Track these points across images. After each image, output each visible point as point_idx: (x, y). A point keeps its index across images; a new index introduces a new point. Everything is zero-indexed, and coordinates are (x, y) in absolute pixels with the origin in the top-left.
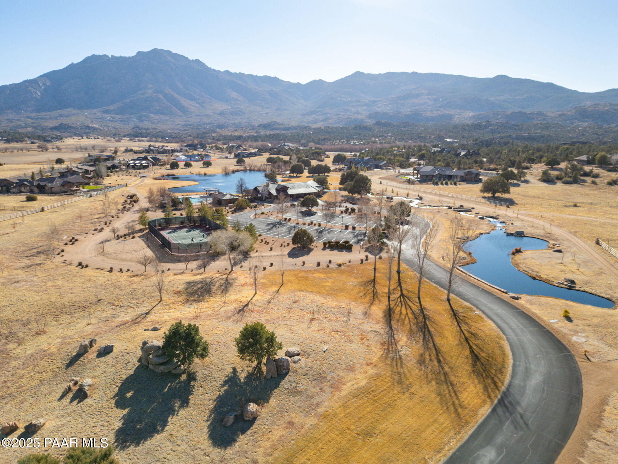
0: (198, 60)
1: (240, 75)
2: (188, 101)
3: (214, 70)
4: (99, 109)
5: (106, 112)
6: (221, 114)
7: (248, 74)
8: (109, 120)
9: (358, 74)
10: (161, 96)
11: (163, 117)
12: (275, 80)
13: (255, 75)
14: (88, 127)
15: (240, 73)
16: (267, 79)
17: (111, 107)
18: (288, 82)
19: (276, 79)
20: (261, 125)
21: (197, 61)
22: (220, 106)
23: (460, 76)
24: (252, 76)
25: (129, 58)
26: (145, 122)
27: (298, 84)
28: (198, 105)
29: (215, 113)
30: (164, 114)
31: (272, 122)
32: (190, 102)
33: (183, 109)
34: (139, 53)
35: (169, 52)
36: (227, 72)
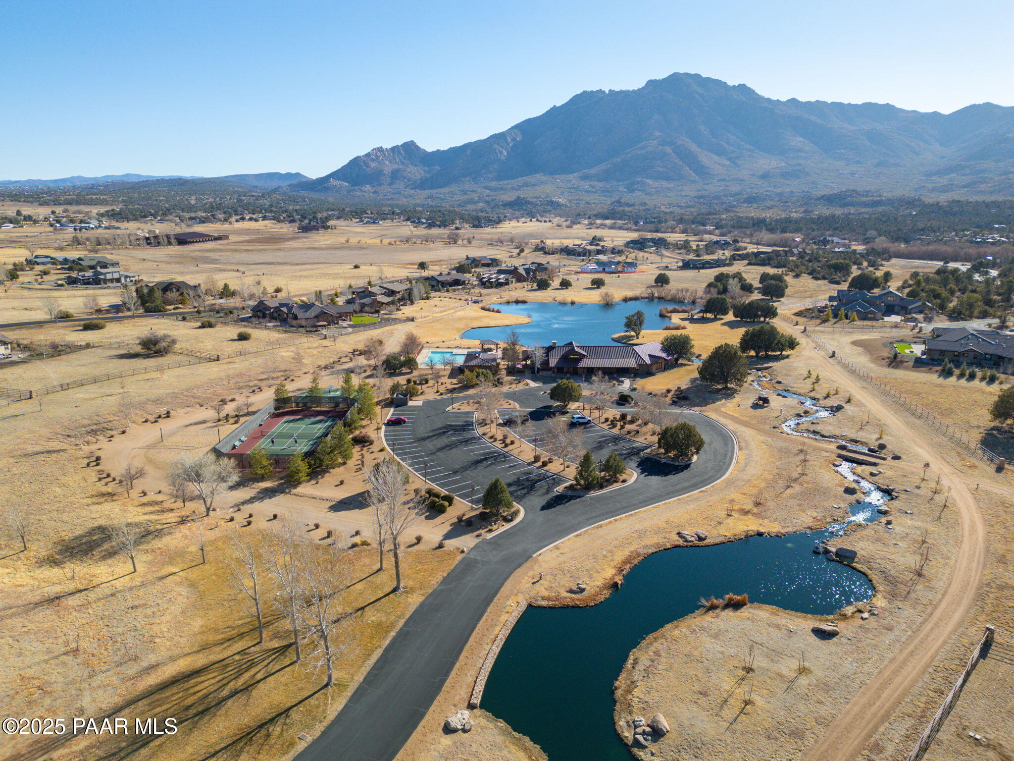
0: (744, 85)
1: (817, 107)
2: (712, 155)
3: (769, 100)
4: (576, 174)
5: (585, 178)
6: (765, 176)
8: (586, 191)
10: (668, 150)
11: (665, 184)
12: (887, 110)
13: (846, 102)
14: (551, 203)
15: (817, 101)
16: (870, 109)
17: (593, 171)
18: (914, 111)
19: (889, 108)
20: (823, 196)
21: (743, 88)
22: (768, 163)
24: (840, 105)
25: (634, 91)
26: (637, 193)
27: (935, 114)
28: (728, 163)
29: (753, 175)
30: (668, 179)
31: (848, 190)
32: (716, 158)
33: (702, 171)
34: (650, 83)
35: (697, 77)
36: (793, 101)
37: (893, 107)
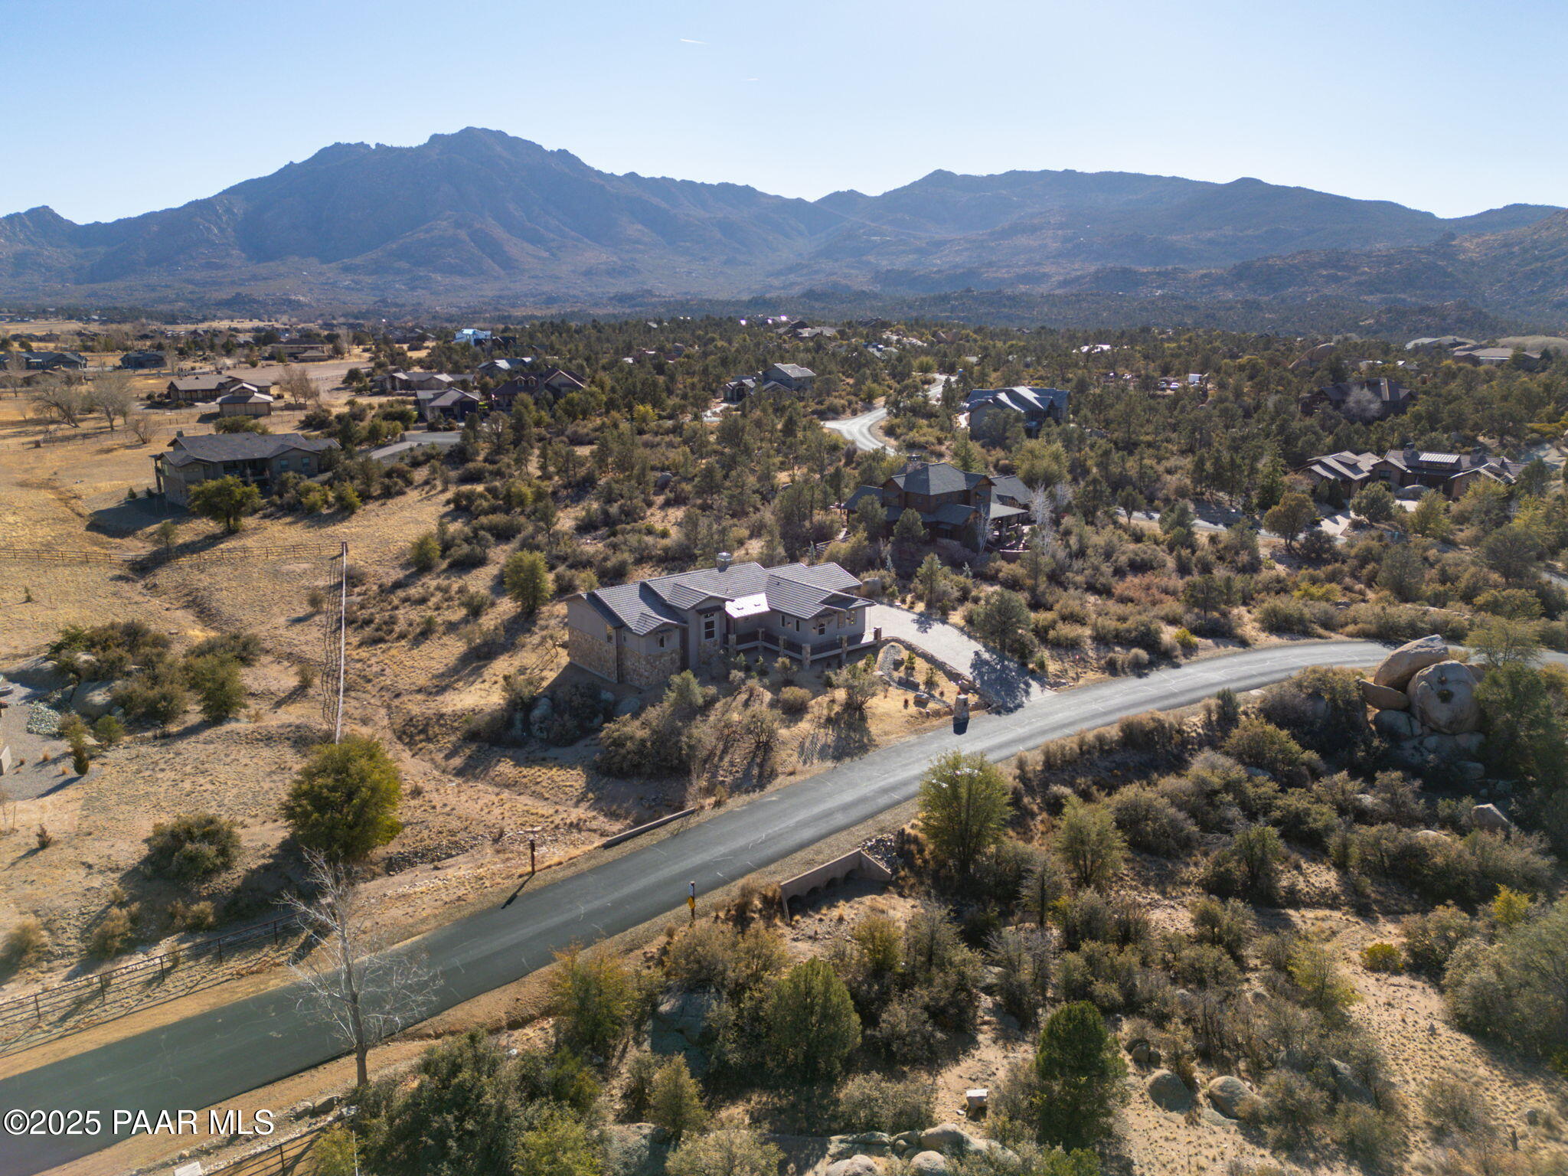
0: (565, 151)
1: (664, 185)
2: (525, 245)
3: (599, 173)
4: (333, 265)
5: (347, 269)
6: (588, 273)
7: (683, 181)
8: (348, 288)
9: (940, 178)
10: (463, 234)
11: (459, 281)
12: (747, 194)
13: (699, 181)
15: (663, 178)
16: (727, 191)
17: (358, 260)
18: (778, 197)
19: (748, 191)
21: (563, 154)
22: (597, 256)
24: (691, 184)
25: (410, 149)
26: (420, 292)
27: (800, 202)
28: (546, 254)
29: (573, 272)
30: (462, 273)
32: (529, 248)
33: (508, 264)
34: (435, 138)
35: (500, 135)
36: (632, 176)
37: (754, 190)
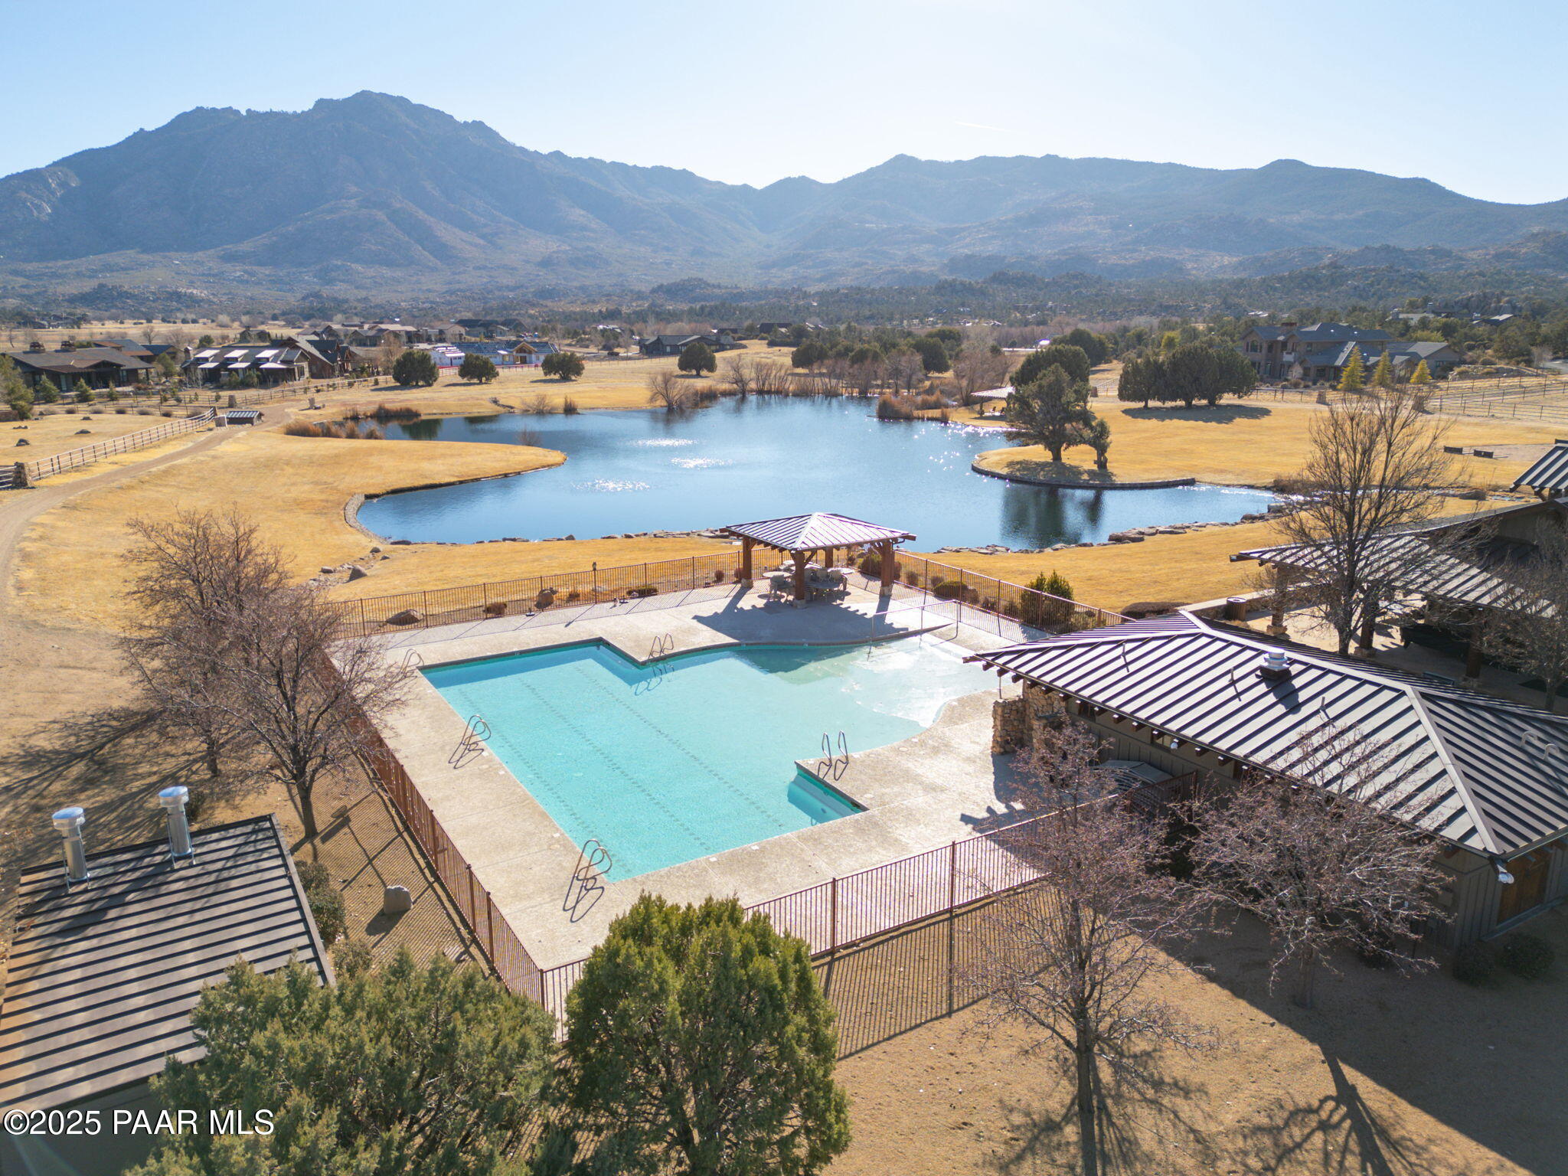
0: (481, 123)
1: (592, 166)
2: (454, 229)
3: (522, 150)
4: (211, 252)
5: (230, 258)
6: (546, 263)
7: (613, 163)
8: (240, 280)
9: (902, 163)
10: (381, 216)
11: (386, 272)
12: (685, 179)
13: (630, 163)
14: (177, 296)
15: (591, 159)
16: (662, 176)
17: (246, 246)
19: (686, 176)
20: (661, 287)
21: (479, 126)
22: (540, 245)
23: (1171, 166)
25: (295, 115)
26: (339, 286)
27: (746, 189)
28: (482, 242)
29: (527, 262)
30: (390, 264)
31: (690, 280)
32: (461, 233)
33: (443, 252)
34: (321, 103)
35: (402, 102)
36: (558, 155)
37: (692, 174)
